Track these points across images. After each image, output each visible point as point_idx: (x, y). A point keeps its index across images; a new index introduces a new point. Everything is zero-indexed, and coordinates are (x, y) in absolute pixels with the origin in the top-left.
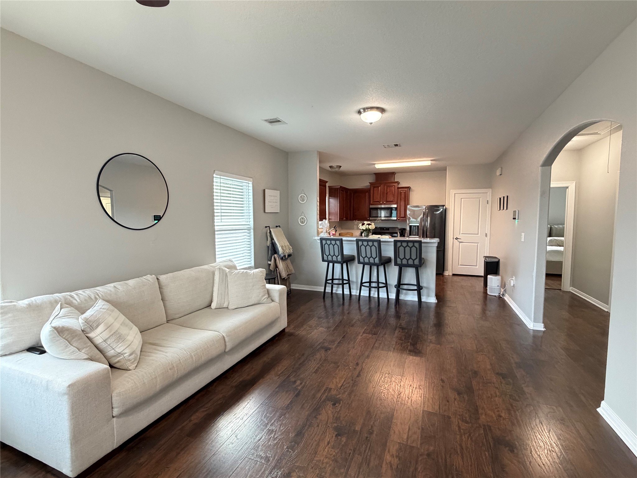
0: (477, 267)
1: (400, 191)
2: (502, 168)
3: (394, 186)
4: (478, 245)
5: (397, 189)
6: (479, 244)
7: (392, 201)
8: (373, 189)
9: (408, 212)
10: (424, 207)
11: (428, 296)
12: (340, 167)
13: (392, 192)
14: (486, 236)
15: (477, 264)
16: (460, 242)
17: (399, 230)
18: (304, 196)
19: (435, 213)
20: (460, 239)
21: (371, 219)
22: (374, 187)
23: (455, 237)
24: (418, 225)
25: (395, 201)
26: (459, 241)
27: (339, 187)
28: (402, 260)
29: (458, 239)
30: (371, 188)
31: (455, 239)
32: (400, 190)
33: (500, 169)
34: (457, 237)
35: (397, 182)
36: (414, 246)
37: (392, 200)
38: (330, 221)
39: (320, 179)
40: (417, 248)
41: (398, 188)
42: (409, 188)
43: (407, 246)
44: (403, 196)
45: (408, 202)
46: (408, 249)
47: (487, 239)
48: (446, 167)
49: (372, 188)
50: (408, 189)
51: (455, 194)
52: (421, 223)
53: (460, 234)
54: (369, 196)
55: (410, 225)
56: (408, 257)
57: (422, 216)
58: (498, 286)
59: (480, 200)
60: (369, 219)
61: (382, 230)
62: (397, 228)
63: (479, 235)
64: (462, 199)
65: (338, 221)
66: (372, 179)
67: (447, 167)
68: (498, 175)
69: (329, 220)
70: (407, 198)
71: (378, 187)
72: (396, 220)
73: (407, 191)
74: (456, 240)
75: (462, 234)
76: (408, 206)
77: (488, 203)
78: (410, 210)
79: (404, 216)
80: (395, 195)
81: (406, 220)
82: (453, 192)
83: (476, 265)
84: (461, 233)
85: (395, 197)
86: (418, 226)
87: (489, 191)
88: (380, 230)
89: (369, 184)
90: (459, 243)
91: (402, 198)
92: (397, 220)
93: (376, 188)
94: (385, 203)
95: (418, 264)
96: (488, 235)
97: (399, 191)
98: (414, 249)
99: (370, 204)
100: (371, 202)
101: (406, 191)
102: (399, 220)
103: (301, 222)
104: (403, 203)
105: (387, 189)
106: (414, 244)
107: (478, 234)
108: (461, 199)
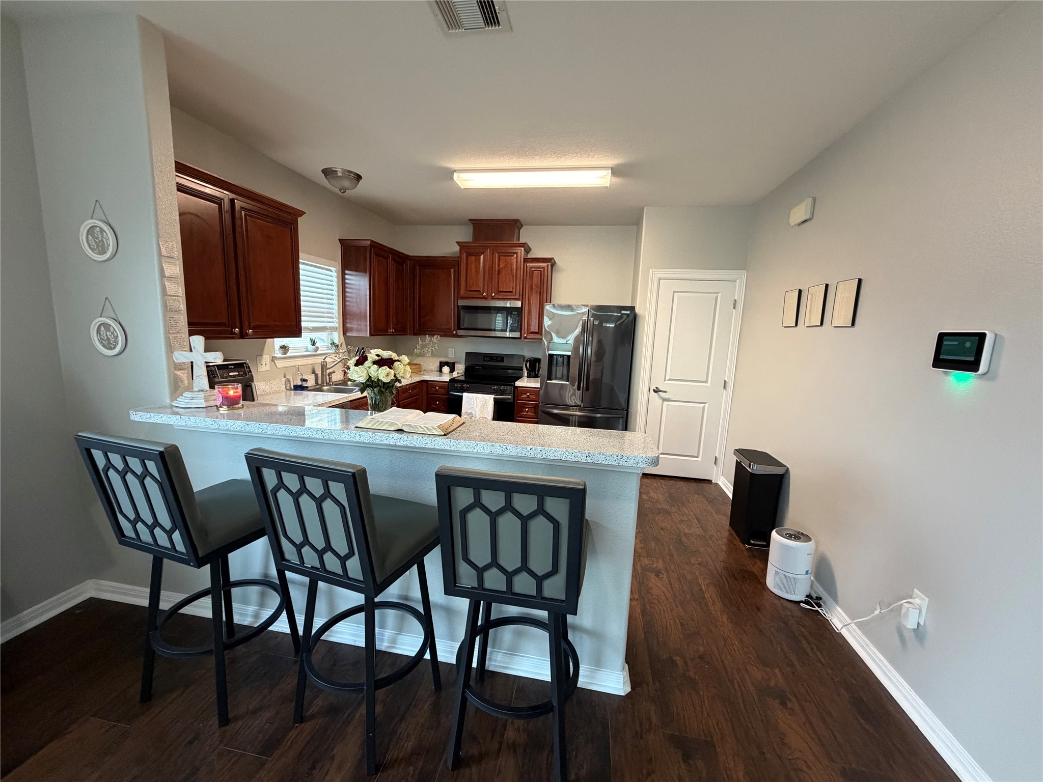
0: (699, 459)
1: (531, 267)
2: (814, 200)
3: (517, 253)
4: (704, 408)
5: (524, 262)
6: (707, 405)
7: (511, 292)
8: (467, 258)
9: (547, 322)
10: (585, 310)
11: (598, 663)
12: (359, 177)
13: (512, 270)
14: (724, 387)
15: (698, 454)
16: (664, 400)
17: (527, 361)
18: (102, 231)
19: (604, 325)
20: (666, 392)
21: (460, 332)
22: (469, 255)
23: (653, 387)
24: (569, 353)
25: (518, 294)
26: (660, 397)
27: (369, 242)
28: (480, 572)
29: (661, 391)
30: (460, 257)
31: (654, 391)
32: (530, 265)
33: (810, 200)
34: (656, 388)
35: (524, 245)
36: (541, 511)
37: (511, 290)
38: (349, 334)
39: (176, 162)
40: (556, 525)
41: (526, 260)
42: (550, 261)
43: (508, 507)
44: (536, 280)
45: (549, 297)
46: (509, 525)
47: (726, 395)
48: (643, 208)
49: (464, 256)
50: (550, 264)
51: (660, 279)
52: (576, 349)
53: (665, 381)
54: (457, 276)
55: (550, 352)
56: (510, 558)
57: (578, 331)
58: (807, 572)
59: (716, 298)
60: (456, 333)
61: (489, 361)
62: (523, 357)
63: (709, 384)
64: (675, 294)
65: (368, 336)
66: (465, 235)
67: (645, 208)
68: (792, 224)
69: (344, 334)
70: (545, 285)
71: (478, 255)
72: (520, 338)
73: (546, 268)
74: (656, 394)
75: (670, 380)
76: (548, 307)
77: (734, 308)
78: (552, 316)
79: (537, 331)
80: (519, 276)
81: (542, 339)
82: (658, 273)
83: (696, 455)
84: (667, 379)
85: (518, 282)
86: (569, 357)
87: (741, 277)
88: (484, 360)
89: (457, 248)
90: (661, 401)
91: (534, 287)
92: (523, 338)
93: (473, 257)
94: (493, 295)
95: (563, 597)
96: (730, 386)
97: (528, 268)
98: (540, 529)
99: (459, 297)
100: (462, 292)
101: (544, 268)
102: (525, 338)
103: (101, 341)
104: (535, 300)
105: (499, 260)
106: (541, 504)
107: (706, 382)
108: (674, 292)
